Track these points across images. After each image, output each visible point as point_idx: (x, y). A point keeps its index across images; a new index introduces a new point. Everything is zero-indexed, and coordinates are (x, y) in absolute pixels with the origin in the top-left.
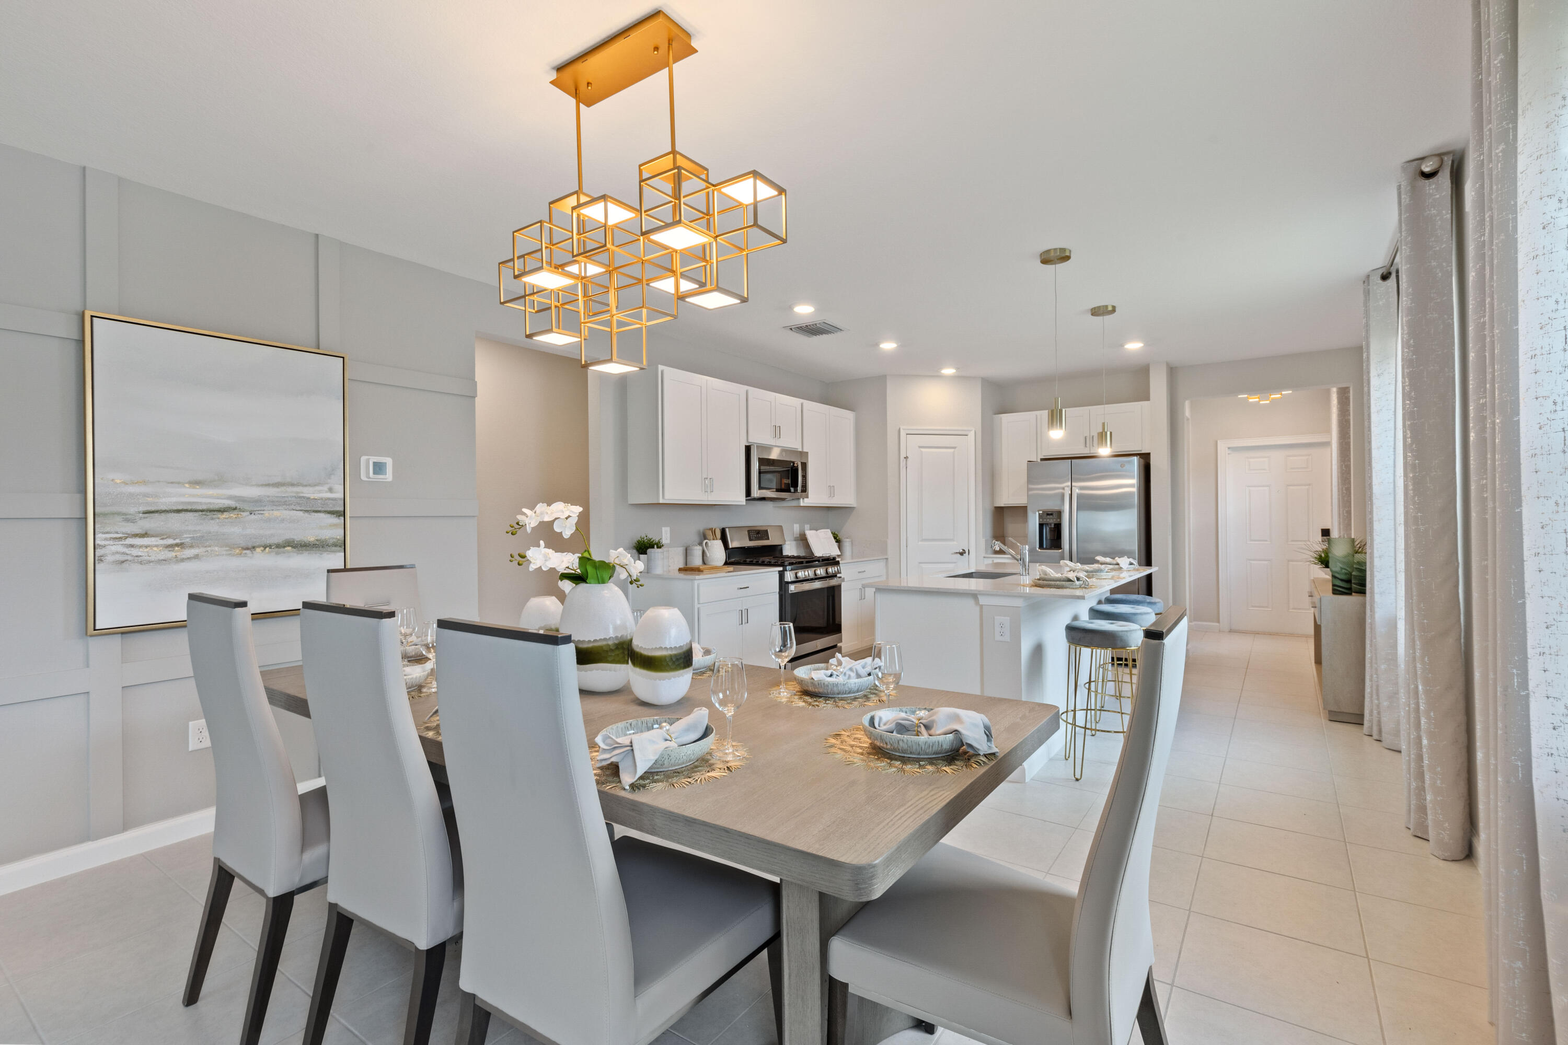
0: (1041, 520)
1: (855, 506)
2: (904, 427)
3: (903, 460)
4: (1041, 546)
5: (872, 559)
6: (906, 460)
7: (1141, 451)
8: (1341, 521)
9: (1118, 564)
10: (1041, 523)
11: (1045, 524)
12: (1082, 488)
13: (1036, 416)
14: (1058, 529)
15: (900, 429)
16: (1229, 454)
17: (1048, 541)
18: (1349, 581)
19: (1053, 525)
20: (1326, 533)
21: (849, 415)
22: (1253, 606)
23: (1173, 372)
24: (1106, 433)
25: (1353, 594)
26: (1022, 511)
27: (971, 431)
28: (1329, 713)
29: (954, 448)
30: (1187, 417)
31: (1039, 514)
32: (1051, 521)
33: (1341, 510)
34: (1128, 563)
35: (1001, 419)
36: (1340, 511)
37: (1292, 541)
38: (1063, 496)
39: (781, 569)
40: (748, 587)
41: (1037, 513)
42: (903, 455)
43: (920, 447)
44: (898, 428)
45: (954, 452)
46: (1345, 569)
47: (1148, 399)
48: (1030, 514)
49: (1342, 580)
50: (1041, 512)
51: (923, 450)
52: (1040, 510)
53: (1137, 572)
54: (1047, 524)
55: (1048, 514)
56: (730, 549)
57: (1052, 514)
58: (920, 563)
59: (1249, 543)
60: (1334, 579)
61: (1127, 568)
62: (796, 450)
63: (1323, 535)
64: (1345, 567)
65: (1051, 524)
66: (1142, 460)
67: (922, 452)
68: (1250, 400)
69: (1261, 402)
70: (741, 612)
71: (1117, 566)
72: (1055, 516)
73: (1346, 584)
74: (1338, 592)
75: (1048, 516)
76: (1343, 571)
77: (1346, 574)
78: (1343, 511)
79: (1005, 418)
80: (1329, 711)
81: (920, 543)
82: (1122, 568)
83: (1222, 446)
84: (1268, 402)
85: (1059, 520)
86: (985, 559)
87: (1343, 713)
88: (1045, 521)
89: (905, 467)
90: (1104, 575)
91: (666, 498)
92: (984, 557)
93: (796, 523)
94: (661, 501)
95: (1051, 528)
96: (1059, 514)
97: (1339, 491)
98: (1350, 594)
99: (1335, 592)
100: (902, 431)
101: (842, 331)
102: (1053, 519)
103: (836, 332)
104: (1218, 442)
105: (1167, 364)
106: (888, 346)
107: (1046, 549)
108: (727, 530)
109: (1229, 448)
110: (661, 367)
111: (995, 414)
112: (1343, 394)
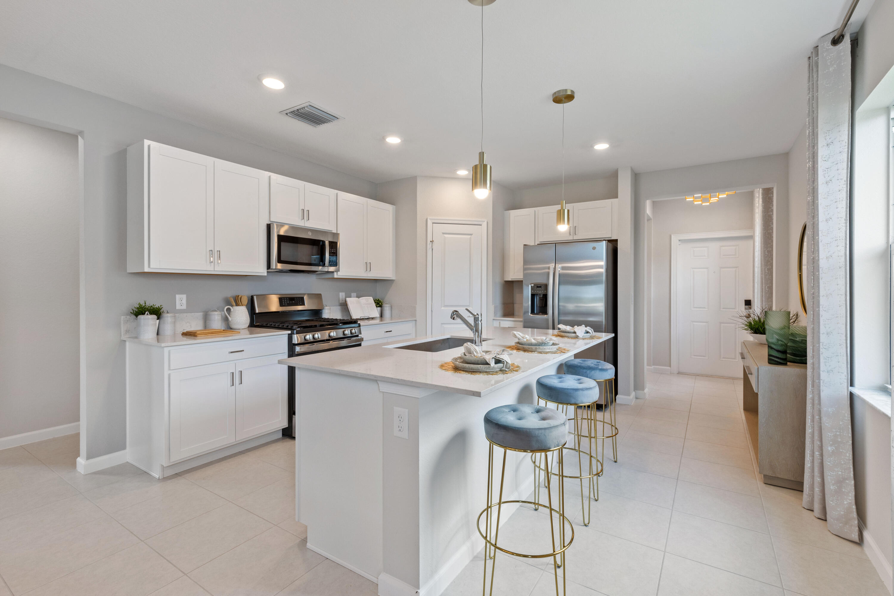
0: (533, 291)
1: (393, 279)
2: (431, 218)
3: (430, 244)
4: (533, 312)
5: (404, 320)
6: (432, 243)
7: (611, 237)
8: (763, 294)
9: (575, 333)
10: (533, 293)
11: (536, 294)
12: (563, 268)
13: (535, 211)
14: (545, 297)
15: (427, 219)
16: (679, 245)
17: (538, 308)
18: (784, 352)
19: (542, 295)
20: (748, 303)
21: (389, 208)
22: (694, 356)
23: (636, 177)
24: (564, 211)
25: (788, 363)
26: (520, 283)
27: (485, 221)
28: (764, 477)
29: (471, 235)
30: (647, 214)
31: (531, 286)
32: (540, 292)
33: (764, 285)
34: (584, 331)
35: (510, 214)
36: (762, 286)
37: (724, 308)
38: (548, 274)
39: (289, 332)
40: (243, 351)
41: (530, 286)
42: (430, 239)
43: (443, 233)
44: (426, 218)
45: (470, 238)
46: (781, 341)
47: (616, 197)
48: (525, 287)
49: (778, 351)
50: (533, 285)
51: (446, 236)
52: (532, 284)
53: (591, 340)
54: (537, 294)
55: (538, 287)
56: (257, 313)
57: (540, 287)
58: (442, 324)
59: (693, 309)
60: (770, 350)
61: (583, 336)
62: (331, 232)
63: (746, 305)
64: (781, 339)
65: (540, 295)
66: (610, 245)
67: (445, 237)
68: (696, 203)
69: (703, 204)
70: (232, 374)
71: (575, 334)
72: (543, 288)
73: (782, 354)
74: (775, 362)
75: (538, 288)
76: (780, 342)
77: (782, 345)
78: (765, 286)
79: (514, 214)
80: (764, 475)
81: (443, 308)
82: (578, 336)
83: (675, 239)
84: (708, 204)
85: (545, 291)
86: (494, 321)
87: (778, 478)
88: (535, 292)
89: (431, 249)
90: (547, 348)
91: (151, 267)
92: (494, 319)
93: (341, 292)
94: (146, 270)
95: (540, 298)
96: (546, 286)
97: (762, 271)
98: (785, 364)
99: (772, 361)
100: (428, 220)
101: (338, 120)
102: (541, 291)
103: (334, 120)
104: (672, 235)
105: (632, 170)
106: (393, 140)
107: (537, 314)
108: (255, 298)
109: (679, 240)
110: (147, 142)
111: (506, 210)
112: (767, 194)
